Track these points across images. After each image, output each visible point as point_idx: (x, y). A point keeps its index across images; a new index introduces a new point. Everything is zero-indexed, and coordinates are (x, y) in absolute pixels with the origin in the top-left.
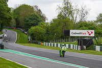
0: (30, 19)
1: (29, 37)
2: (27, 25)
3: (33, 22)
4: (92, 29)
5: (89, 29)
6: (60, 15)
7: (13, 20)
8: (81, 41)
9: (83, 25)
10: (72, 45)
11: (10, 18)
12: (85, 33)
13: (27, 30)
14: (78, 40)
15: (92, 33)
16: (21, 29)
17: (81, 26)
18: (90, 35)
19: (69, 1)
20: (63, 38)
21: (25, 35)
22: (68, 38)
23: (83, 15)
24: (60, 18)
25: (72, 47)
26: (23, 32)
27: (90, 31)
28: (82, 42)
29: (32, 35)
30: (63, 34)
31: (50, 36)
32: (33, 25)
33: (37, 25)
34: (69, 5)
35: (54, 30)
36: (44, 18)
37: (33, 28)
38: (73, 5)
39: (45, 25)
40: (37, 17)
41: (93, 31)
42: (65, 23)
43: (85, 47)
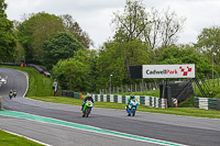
0: (56, 43)
1: (55, 84)
2: (50, 56)
3: (61, 51)
4: (190, 62)
5: (184, 62)
6: (119, 35)
7: (19, 48)
8: (166, 89)
9: (170, 54)
10: (147, 98)
11: (13, 44)
12: (175, 71)
13: (49, 69)
14: (161, 87)
15: (190, 70)
16: (37, 67)
17: (165, 57)
18: (185, 74)
19: (139, 4)
20: (129, 83)
21: (45, 79)
22: (138, 83)
23: (169, 33)
24: (119, 41)
25: (147, 102)
26: (42, 73)
27: (185, 66)
28: (169, 91)
29: (61, 78)
30: (128, 75)
31: (101, 79)
32: (63, 56)
33: (72, 56)
34: (138, 12)
35: (108, 65)
36: (85, 41)
37: (62, 63)
38: (147, 11)
39: (88, 56)
40: (71, 39)
41: (192, 66)
42: (131, 50)
43: (175, 101)
